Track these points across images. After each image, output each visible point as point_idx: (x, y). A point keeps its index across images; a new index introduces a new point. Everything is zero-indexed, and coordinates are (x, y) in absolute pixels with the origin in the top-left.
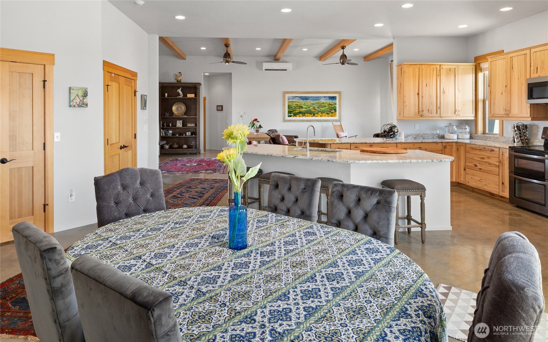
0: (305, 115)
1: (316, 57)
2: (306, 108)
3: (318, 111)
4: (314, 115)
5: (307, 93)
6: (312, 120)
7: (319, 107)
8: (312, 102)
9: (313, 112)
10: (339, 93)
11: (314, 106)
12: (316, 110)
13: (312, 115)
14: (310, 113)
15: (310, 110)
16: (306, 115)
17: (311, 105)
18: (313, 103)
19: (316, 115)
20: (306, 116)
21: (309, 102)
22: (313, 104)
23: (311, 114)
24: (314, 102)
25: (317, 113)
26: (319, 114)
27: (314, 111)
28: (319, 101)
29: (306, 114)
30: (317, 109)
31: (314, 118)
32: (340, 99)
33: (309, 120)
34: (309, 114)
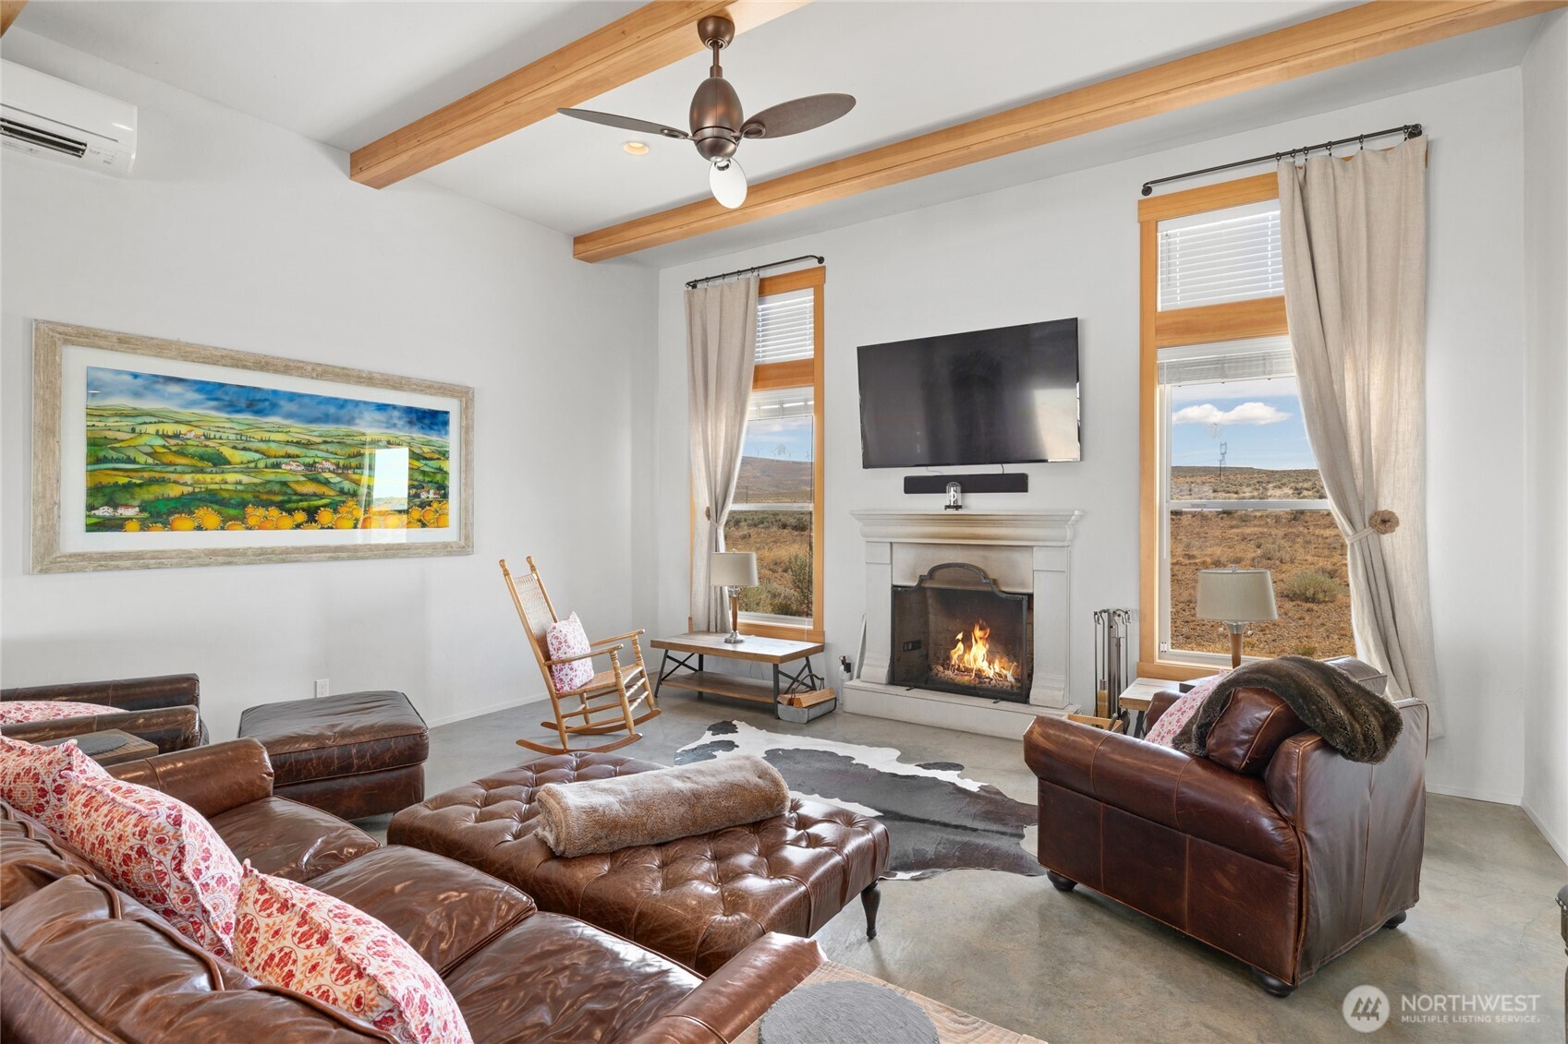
0: (242, 519)
1: (330, 145)
2: (248, 469)
3: (342, 492)
4: (312, 515)
5: (263, 365)
6: (298, 550)
7: (346, 467)
8: (299, 430)
9: (305, 497)
10: (465, 395)
11: (310, 456)
12: (327, 483)
13: (300, 517)
14: (281, 506)
15: (285, 484)
16: (255, 514)
17: (293, 450)
18: (304, 438)
19: (325, 516)
20: (252, 521)
21: (277, 430)
22: (308, 445)
23: (290, 512)
24: (316, 431)
25: (335, 507)
26: (343, 510)
27: (310, 488)
28: (343, 429)
29: (250, 509)
30: (334, 479)
31: (312, 537)
32: (467, 430)
33: (273, 551)
34: (274, 512)
